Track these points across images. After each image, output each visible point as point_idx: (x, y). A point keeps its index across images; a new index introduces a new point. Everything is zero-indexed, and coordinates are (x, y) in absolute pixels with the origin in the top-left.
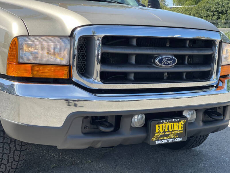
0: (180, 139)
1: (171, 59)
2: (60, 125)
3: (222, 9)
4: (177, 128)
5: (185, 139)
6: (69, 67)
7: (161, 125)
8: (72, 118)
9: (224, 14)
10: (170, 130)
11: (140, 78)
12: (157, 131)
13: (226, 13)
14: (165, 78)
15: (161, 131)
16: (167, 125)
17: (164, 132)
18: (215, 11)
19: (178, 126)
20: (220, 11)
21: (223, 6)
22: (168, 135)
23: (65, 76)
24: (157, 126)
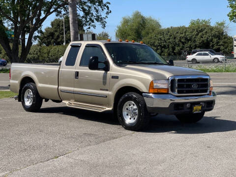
1: (196, 85)
2: (168, 107)
3: (165, 44)
4: (200, 108)
6: (168, 89)
8: (171, 104)
9: (166, 49)
11: (187, 92)
12: (194, 109)
13: (168, 47)
18: (158, 46)
20: (162, 45)
21: (165, 41)
22: (197, 110)
23: (166, 92)
24: (194, 107)
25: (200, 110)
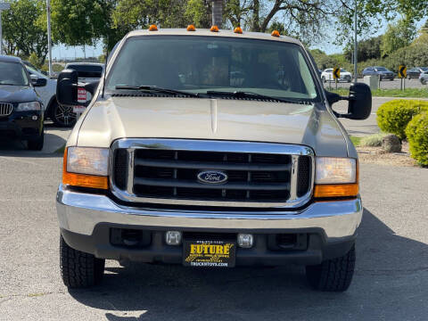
0: (226, 265)
1: (218, 175)
2: (90, 234)
4: (221, 252)
5: (233, 265)
7: (198, 246)
10: (211, 252)
11: (183, 194)
12: (192, 252)
14: (223, 195)
15: (198, 252)
16: (206, 247)
17: (203, 253)
19: (223, 250)
22: (209, 258)
24: (192, 246)
25: (224, 260)
